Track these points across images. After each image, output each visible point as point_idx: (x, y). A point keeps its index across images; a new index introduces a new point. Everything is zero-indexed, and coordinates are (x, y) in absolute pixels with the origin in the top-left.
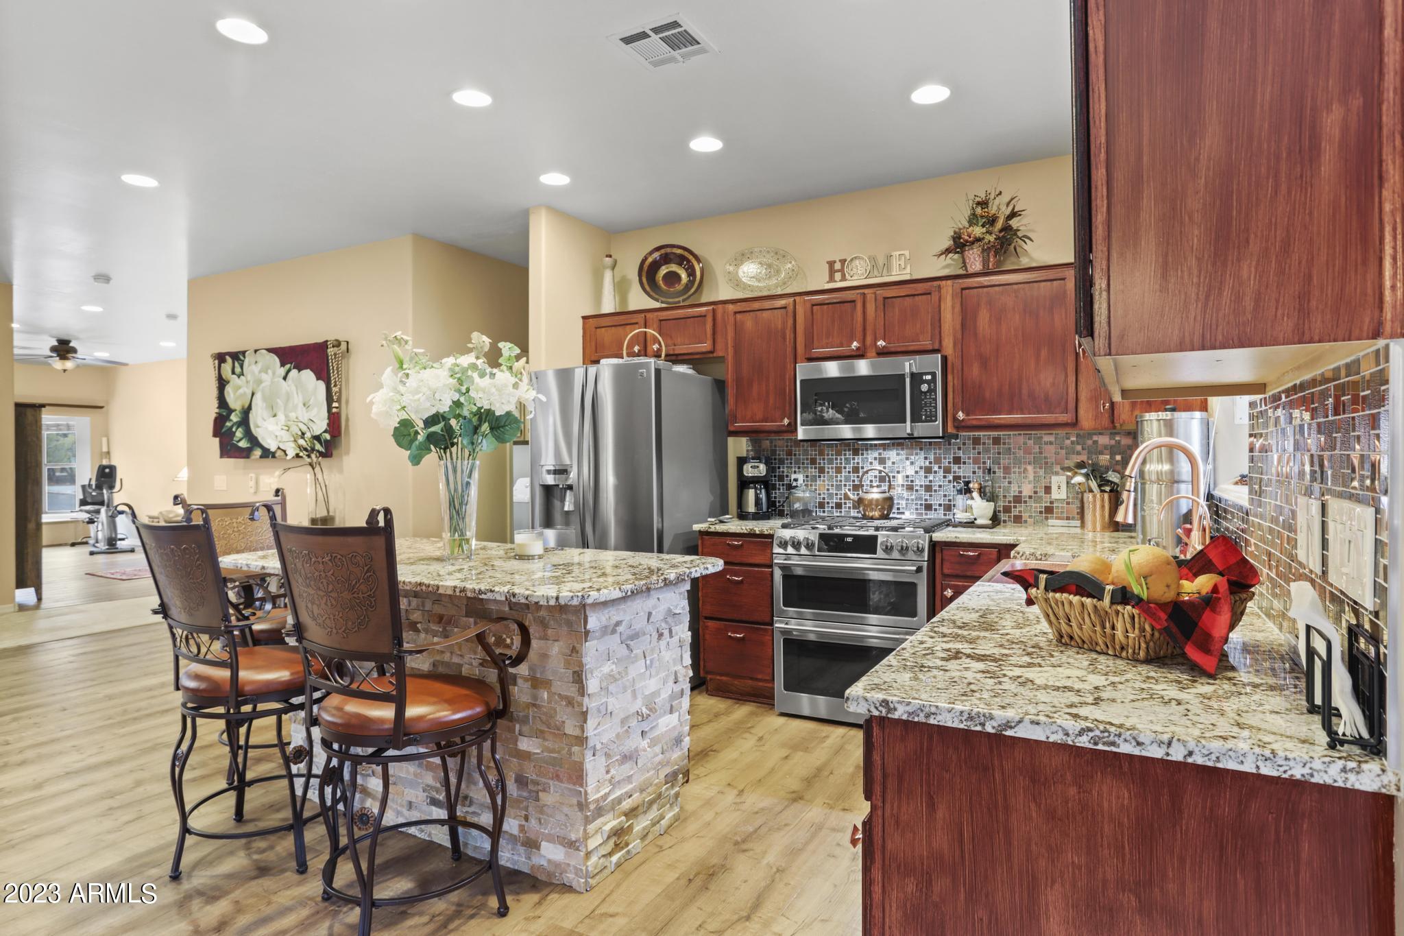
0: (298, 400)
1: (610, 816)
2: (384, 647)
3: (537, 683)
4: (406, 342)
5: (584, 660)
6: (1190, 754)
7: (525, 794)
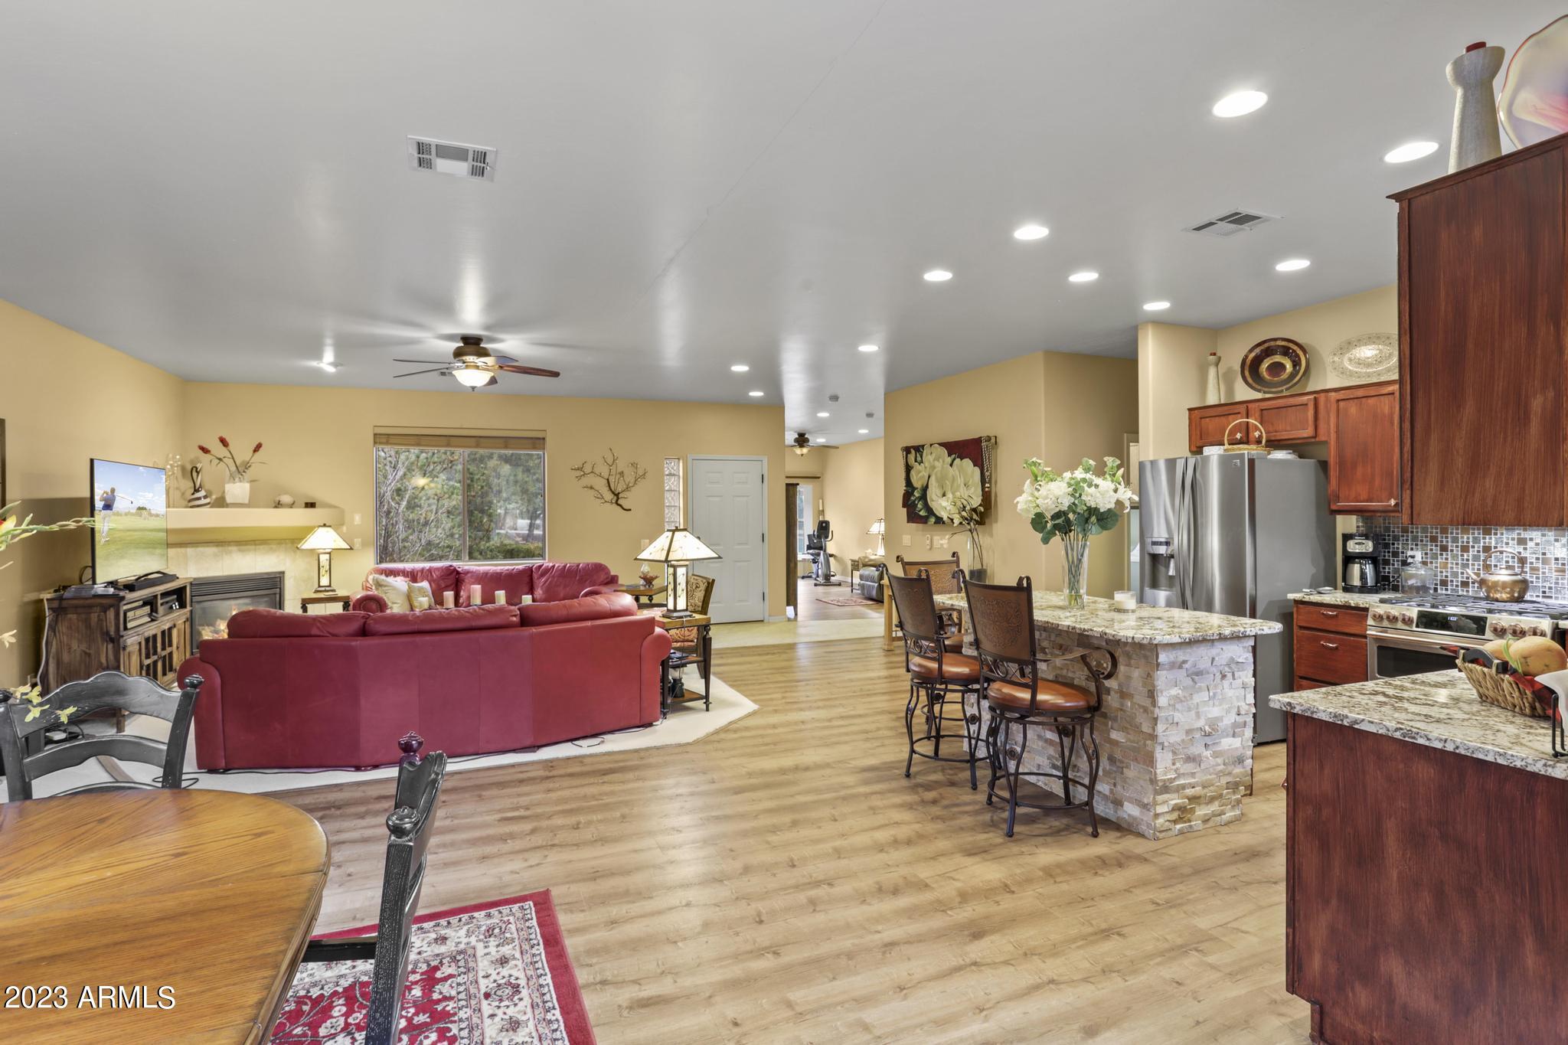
0: (960, 481)
1: (1175, 795)
2: (1025, 656)
3: (1123, 695)
4: (1040, 464)
5: (1156, 683)
6: (1457, 748)
7: (1114, 769)
